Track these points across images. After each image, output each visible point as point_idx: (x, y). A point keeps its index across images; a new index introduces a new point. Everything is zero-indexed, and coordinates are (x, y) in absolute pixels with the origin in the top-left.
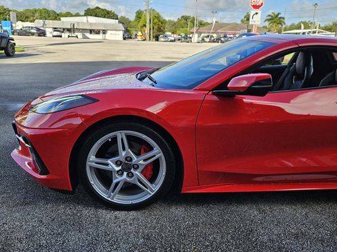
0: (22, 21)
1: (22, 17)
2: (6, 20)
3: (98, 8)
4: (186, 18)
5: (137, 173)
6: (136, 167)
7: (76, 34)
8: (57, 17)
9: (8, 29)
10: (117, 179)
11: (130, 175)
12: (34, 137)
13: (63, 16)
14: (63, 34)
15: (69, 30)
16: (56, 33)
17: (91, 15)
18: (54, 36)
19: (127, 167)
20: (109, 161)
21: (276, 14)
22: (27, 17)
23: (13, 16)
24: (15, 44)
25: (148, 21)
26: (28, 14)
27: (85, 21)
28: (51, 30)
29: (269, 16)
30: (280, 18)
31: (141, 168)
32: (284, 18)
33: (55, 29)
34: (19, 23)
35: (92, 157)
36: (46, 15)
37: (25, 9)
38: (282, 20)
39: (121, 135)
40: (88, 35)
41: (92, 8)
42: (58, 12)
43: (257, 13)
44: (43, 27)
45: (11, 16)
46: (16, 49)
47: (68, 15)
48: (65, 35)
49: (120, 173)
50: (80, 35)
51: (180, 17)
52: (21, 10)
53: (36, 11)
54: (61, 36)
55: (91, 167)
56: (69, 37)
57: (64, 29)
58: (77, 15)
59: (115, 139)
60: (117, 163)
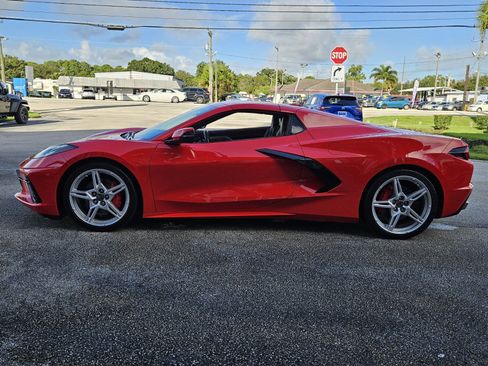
0: (42, 78)
1: (42, 72)
2: (19, 76)
3: (147, 60)
4: (268, 73)
5: (108, 202)
6: (107, 197)
7: (114, 94)
8: (90, 71)
9: (21, 88)
10: (93, 206)
11: (103, 204)
12: (31, 174)
13: (99, 71)
14: (97, 96)
15: (105, 89)
16: (86, 94)
17: (137, 70)
18: (84, 98)
19: (100, 197)
20: (87, 193)
21: (385, 66)
22: (49, 72)
23: (29, 71)
24: (28, 108)
25: (211, 78)
26: (50, 68)
27: (128, 78)
28: (80, 89)
29: (375, 69)
30: (391, 72)
31: (111, 198)
32: (395, 73)
33: (86, 89)
34: (38, 80)
35: (74, 190)
36: (76, 69)
37: (47, 61)
38: (393, 74)
39: (95, 173)
40: (131, 96)
41: (138, 60)
42: (92, 65)
43: (340, 69)
44: (69, 85)
45: (26, 70)
46: (30, 115)
47: (107, 69)
48: (100, 96)
49: (95, 201)
50: (120, 97)
51: (260, 71)
52: (41, 62)
53: (62, 63)
54: (94, 98)
55: (73, 197)
56: (105, 98)
57: (98, 88)
58: (119, 69)
59: (90, 176)
60: (93, 194)
